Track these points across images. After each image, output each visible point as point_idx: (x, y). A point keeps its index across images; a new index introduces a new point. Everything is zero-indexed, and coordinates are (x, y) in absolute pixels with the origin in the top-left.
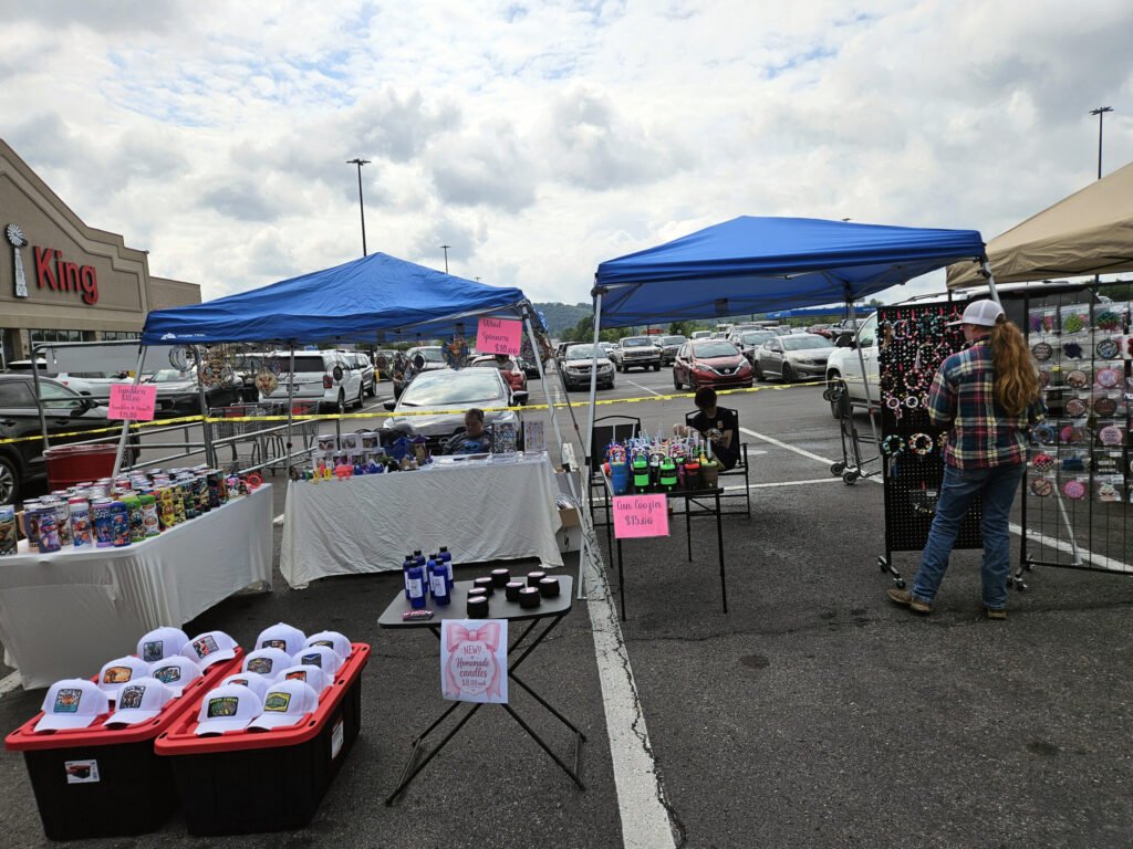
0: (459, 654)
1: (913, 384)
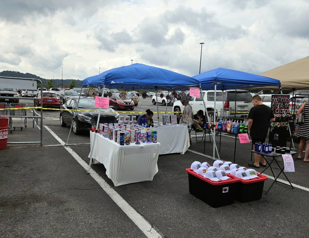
0: (286, 161)
1: (277, 112)
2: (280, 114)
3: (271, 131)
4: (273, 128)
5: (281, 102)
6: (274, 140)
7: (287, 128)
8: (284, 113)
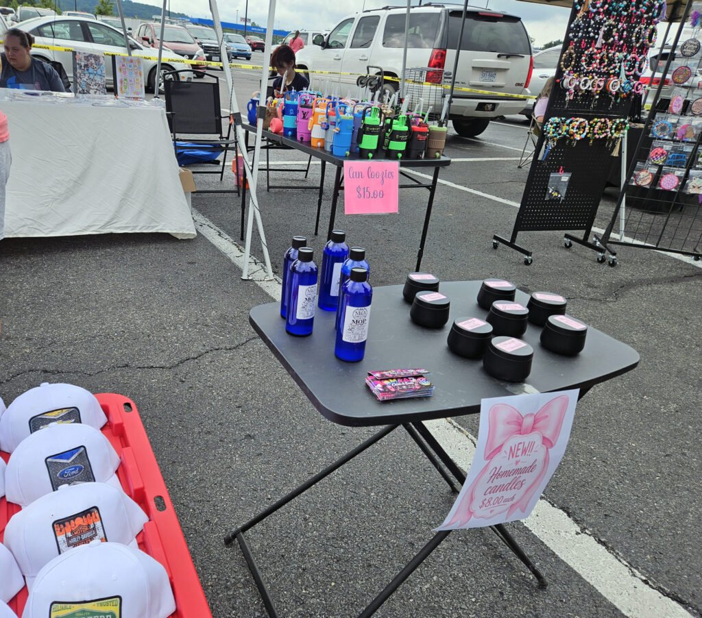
1: (589, 64)
2: (600, 74)
3: (540, 158)
4: (551, 144)
5: (620, 15)
6: (547, 198)
7: (614, 146)
8: (618, 75)
